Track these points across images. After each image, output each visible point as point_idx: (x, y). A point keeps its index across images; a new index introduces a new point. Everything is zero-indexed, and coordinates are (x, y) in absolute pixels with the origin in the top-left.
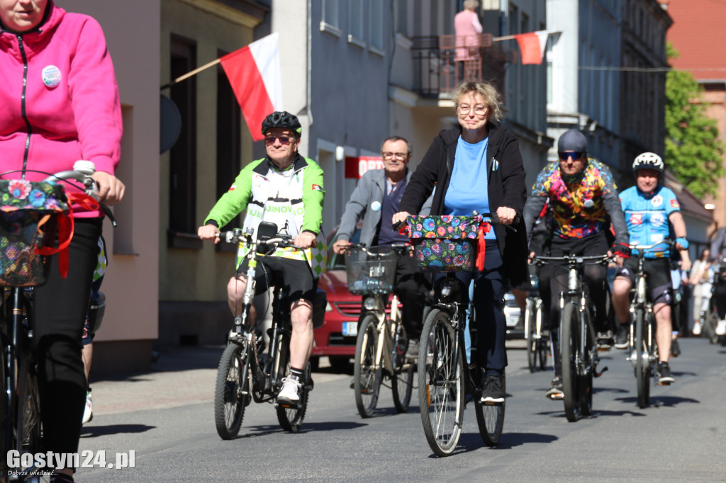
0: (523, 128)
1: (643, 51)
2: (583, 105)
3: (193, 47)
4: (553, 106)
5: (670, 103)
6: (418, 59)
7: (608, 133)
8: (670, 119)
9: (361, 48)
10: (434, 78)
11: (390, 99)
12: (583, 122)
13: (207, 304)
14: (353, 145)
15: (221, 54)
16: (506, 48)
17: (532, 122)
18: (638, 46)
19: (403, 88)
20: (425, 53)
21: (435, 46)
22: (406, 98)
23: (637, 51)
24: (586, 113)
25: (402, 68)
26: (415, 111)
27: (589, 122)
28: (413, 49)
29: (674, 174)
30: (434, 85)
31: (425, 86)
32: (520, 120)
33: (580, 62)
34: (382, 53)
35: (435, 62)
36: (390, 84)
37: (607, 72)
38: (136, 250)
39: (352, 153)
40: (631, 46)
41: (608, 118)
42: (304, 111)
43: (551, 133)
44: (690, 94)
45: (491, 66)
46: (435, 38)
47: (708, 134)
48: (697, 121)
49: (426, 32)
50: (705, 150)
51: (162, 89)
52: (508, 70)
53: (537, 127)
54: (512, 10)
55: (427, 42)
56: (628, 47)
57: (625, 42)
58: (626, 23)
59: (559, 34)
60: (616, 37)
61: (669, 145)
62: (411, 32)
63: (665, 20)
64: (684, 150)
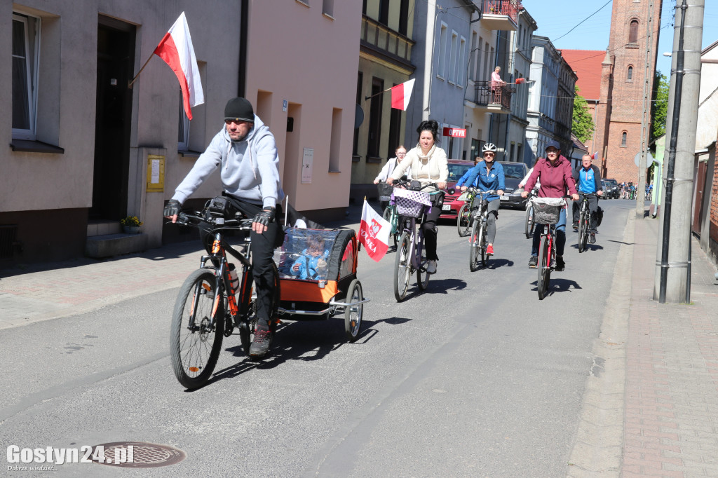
0: (517, 118)
1: (566, 89)
2: (541, 109)
3: (382, 82)
4: (529, 109)
5: (575, 107)
6: (477, 90)
7: (550, 120)
8: (575, 113)
9: (453, 85)
10: (483, 97)
11: (464, 105)
12: (542, 114)
14: (448, 123)
15: (394, 85)
16: (512, 87)
17: (521, 116)
18: (564, 87)
19: (470, 101)
20: (480, 88)
21: (484, 85)
22: (472, 105)
23: (563, 89)
24: (543, 112)
25: (470, 93)
26: (474, 109)
27: (544, 115)
28: (475, 85)
29: (575, 135)
30: (483, 100)
31: (479, 100)
32: (516, 115)
33: (541, 94)
34: (462, 87)
35: (483, 91)
36: (465, 99)
37: (551, 98)
38: (340, 170)
39: (446, 126)
40: (562, 87)
41: (551, 114)
42: (427, 109)
43: (528, 119)
44: (583, 105)
45: (506, 94)
46: (485, 82)
47: (589, 120)
48: (585, 114)
49: (481, 79)
50: (587, 124)
51: (366, 99)
52: (513, 96)
53: (523, 117)
54: (516, 72)
55: (481, 84)
56: (560, 88)
57: (559, 86)
58: (560, 79)
59: (534, 82)
60: (556, 84)
61: (575, 122)
62: (475, 79)
63: (575, 78)
64: (580, 124)
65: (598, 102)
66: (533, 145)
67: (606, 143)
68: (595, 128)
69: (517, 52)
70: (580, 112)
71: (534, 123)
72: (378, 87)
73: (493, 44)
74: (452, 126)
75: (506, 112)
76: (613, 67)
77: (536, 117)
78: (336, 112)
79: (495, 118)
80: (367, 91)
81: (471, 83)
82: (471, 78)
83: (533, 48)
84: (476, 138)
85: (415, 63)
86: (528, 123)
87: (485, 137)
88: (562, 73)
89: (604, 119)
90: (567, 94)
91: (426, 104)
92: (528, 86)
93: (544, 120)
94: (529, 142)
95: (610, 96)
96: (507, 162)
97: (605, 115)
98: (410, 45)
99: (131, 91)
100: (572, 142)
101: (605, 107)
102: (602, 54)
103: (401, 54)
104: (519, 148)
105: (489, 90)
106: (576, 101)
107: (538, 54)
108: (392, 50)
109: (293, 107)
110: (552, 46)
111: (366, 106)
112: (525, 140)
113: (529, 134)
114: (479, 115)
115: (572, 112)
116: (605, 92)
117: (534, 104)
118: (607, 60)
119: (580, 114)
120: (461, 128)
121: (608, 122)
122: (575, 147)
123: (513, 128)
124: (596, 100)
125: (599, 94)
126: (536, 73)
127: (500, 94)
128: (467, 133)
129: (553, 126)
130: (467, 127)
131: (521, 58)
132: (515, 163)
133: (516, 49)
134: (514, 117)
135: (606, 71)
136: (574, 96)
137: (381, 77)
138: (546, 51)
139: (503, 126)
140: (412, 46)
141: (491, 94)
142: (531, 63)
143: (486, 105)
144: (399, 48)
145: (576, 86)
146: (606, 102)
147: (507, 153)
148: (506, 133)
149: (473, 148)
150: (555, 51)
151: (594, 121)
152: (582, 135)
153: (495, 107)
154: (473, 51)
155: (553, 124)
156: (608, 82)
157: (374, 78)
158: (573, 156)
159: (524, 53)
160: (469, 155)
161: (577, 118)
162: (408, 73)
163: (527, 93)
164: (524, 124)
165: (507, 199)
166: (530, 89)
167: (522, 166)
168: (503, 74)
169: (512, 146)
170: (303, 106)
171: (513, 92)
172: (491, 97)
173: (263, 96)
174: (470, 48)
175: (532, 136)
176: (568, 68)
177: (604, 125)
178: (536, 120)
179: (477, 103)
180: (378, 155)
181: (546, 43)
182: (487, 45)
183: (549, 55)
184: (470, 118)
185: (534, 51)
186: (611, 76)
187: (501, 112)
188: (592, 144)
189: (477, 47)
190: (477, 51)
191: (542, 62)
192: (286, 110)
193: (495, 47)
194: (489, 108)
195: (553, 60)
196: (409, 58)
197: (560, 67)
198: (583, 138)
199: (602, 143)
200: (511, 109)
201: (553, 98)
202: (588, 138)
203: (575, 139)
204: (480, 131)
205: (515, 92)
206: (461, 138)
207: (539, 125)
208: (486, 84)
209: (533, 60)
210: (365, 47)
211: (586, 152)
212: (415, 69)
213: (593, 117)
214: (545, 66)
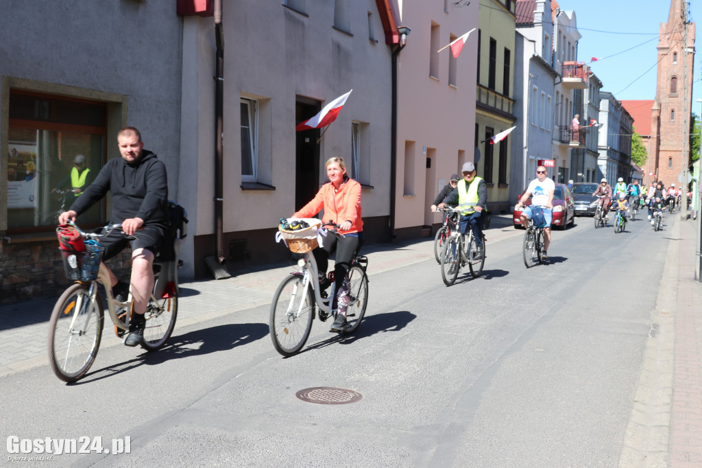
0: (591, 151)
1: (626, 129)
2: (609, 144)
3: (493, 130)
4: (600, 144)
5: (633, 141)
6: (561, 132)
7: (616, 151)
8: (633, 145)
9: (543, 130)
10: (565, 137)
11: (552, 143)
12: (609, 148)
13: (495, 202)
14: (541, 156)
17: (594, 149)
18: (624, 127)
19: (556, 140)
20: (563, 130)
22: (558, 143)
23: (624, 129)
24: (610, 146)
25: (556, 134)
26: (560, 146)
28: (560, 129)
29: (635, 161)
30: (565, 139)
31: (563, 140)
32: (590, 148)
33: (608, 133)
34: (550, 130)
35: (566, 133)
36: (552, 139)
39: (540, 159)
41: (616, 147)
42: (526, 148)
43: (599, 151)
44: (639, 139)
45: (582, 134)
46: (566, 127)
47: (643, 150)
48: (640, 146)
49: (564, 124)
50: (642, 154)
51: (482, 142)
52: (587, 135)
53: (595, 151)
54: (589, 119)
55: (564, 128)
56: (622, 128)
57: (621, 126)
58: (621, 122)
59: (602, 125)
60: (618, 126)
61: (633, 152)
62: (559, 124)
63: (632, 120)
64: (637, 153)
65: (650, 137)
66: (604, 170)
67: (657, 166)
68: (648, 156)
69: (589, 104)
70: (636, 144)
71: (603, 154)
72: (490, 134)
73: (571, 99)
74: (544, 159)
75: (583, 147)
76: (660, 111)
77: (605, 149)
78: (461, 153)
79: (575, 152)
80: (482, 136)
81: (557, 128)
82: (557, 124)
83: (600, 100)
84: (562, 166)
85: (516, 115)
86: (599, 154)
87: (568, 166)
88: (622, 117)
89: (655, 149)
90: (627, 132)
91: (525, 145)
92: (598, 128)
93: (611, 152)
94: (600, 168)
95: (658, 132)
96: (585, 183)
97: (655, 147)
98: (511, 102)
99: (319, 145)
100: (632, 166)
101: (655, 140)
102: (651, 103)
103: (506, 109)
104: (594, 172)
105: (569, 132)
106: (634, 137)
107: (604, 105)
108: (499, 107)
109: (430, 151)
110: (614, 98)
111: (482, 147)
112: (597, 167)
113: (600, 162)
114: (563, 150)
115: (631, 144)
116: (654, 129)
117: (603, 140)
118: (655, 107)
119: (638, 146)
120: (551, 159)
121: (658, 151)
122: (634, 170)
123: (588, 158)
124: (649, 136)
125: (650, 131)
126: (603, 118)
127: (578, 134)
128: (555, 164)
129: (617, 156)
130: (554, 159)
131: (592, 108)
132: (590, 183)
133: (588, 102)
134: (589, 150)
135: (655, 114)
136: (632, 133)
137: (491, 126)
138: (610, 102)
139: (581, 157)
140: (513, 104)
141: (571, 134)
142: (599, 111)
143: (568, 142)
144: (504, 105)
145: (634, 126)
146: (655, 136)
147: (584, 176)
148: (584, 162)
149: (560, 174)
150: (617, 102)
151: (648, 151)
152: (639, 161)
153: (575, 144)
154: (557, 105)
155: (618, 154)
156: (656, 122)
157: (487, 128)
158: (633, 176)
159: (594, 104)
160: (557, 178)
161: (635, 149)
162: (511, 122)
163: (598, 133)
164: (596, 155)
165: (586, 209)
166: (599, 130)
167: (595, 186)
168: (580, 119)
169: (588, 171)
170: (437, 150)
171: (587, 133)
172: (571, 137)
173: (409, 144)
174: (555, 103)
175: (602, 163)
176: (627, 113)
177: (655, 153)
178: (606, 152)
179: (562, 142)
180: (491, 182)
181: (610, 97)
182: (567, 100)
183: (612, 105)
184: (557, 152)
185: (601, 103)
186: (659, 118)
187: (580, 147)
188: (646, 168)
189: (560, 101)
190: (560, 105)
191: (607, 110)
192: (425, 153)
193: (572, 101)
194: (570, 145)
195: (616, 109)
196: (511, 112)
197: (621, 113)
198: (639, 164)
199: (654, 166)
200: (587, 145)
201: (616, 135)
202: (643, 164)
203: (633, 164)
204: (564, 161)
205: (589, 132)
206: (551, 167)
207: (608, 155)
208: (566, 128)
209: (601, 109)
210: (479, 106)
211: (642, 172)
212: (515, 119)
213: (646, 148)
214: (610, 113)
